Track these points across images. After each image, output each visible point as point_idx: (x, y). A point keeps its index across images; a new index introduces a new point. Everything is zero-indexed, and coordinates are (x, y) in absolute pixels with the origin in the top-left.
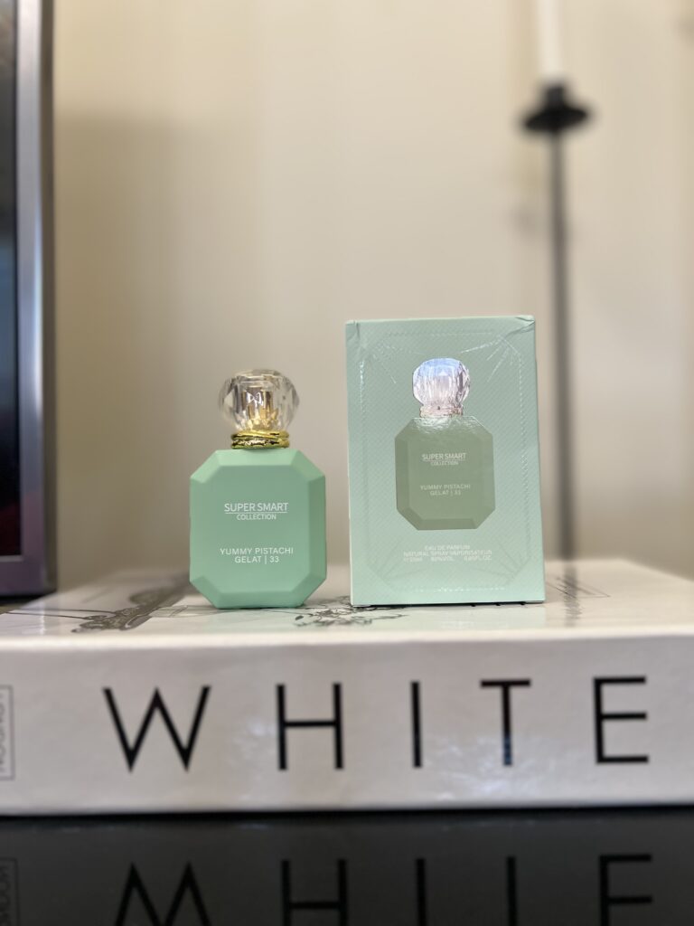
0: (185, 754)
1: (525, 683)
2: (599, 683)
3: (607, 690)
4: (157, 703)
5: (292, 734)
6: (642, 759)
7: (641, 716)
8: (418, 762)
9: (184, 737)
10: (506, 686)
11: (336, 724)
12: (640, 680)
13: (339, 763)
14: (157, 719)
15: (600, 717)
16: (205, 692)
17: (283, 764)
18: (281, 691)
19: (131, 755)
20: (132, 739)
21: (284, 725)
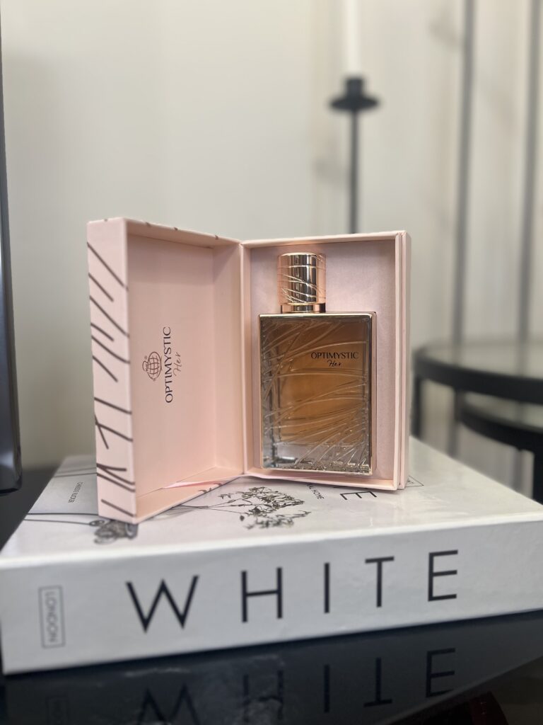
0: (182, 618)
1: (391, 559)
2: (432, 556)
3: (436, 559)
4: (163, 589)
5: (250, 600)
6: (454, 596)
7: (454, 572)
8: (327, 610)
9: (181, 608)
10: (379, 561)
11: (279, 592)
12: (455, 552)
13: (280, 615)
14: (164, 599)
15: (432, 575)
16: (195, 580)
17: (245, 619)
18: (244, 575)
19: (146, 622)
20: (146, 610)
21: (245, 595)
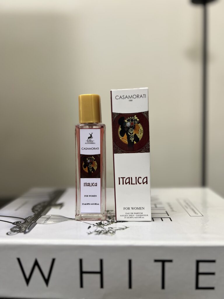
0: (47, 281)
1: (170, 261)
2: (198, 262)
3: (201, 264)
4: (36, 263)
5: (85, 276)
6: (212, 288)
7: (213, 274)
8: (130, 287)
9: (46, 276)
10: (163, 262)
11: (101, 273)
12: (214, 261)
14: (36, 269)
15: (198, 274)
16: (54, 260)
17: (82, 286)
18: (81, 261)
19: (28, 281)
20: (28, 275)
21: (82, 272)
